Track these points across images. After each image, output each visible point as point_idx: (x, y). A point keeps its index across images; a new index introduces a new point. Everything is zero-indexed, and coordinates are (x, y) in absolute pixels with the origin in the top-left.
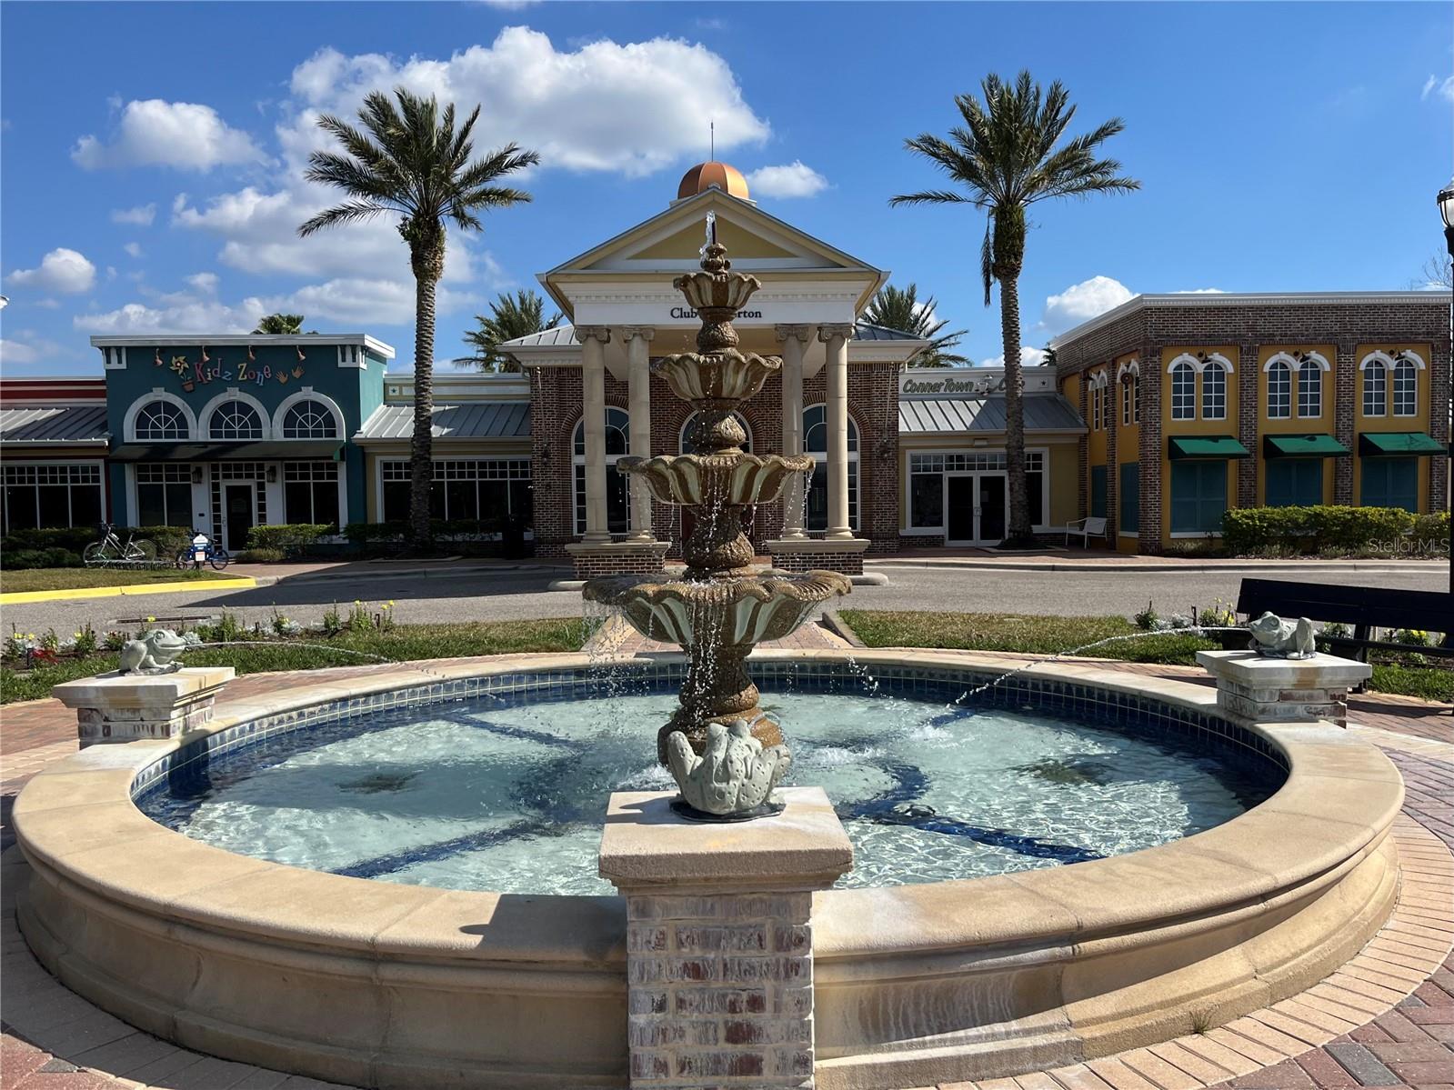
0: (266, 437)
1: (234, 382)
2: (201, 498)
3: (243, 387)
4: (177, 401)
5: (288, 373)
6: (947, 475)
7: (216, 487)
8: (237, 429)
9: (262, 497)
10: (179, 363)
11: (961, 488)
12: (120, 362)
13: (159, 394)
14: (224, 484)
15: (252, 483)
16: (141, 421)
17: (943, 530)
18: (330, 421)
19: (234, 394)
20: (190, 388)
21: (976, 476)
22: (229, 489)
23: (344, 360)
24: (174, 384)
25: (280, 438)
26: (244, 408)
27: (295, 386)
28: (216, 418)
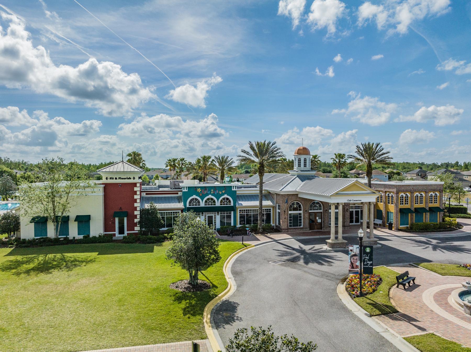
1: (210, 194)
3: (212, 195)
4: (198, 198)
5: (221, 191)
7: (205, 216)
8: (210, 203)
9: (215, 218)
10: (199, 190)
12: (186, 190)
13: (194, 197)
16: (190, 202)
18: (230, 201)
19: (210, 196)
20: (201, 195)
21: (354, 210)
22: (208, 216)
23: (233, 189)
24: (198, 194)
25: (219, 205)
26: (212, 199)
27: (223, 194)
28: (206, 201)
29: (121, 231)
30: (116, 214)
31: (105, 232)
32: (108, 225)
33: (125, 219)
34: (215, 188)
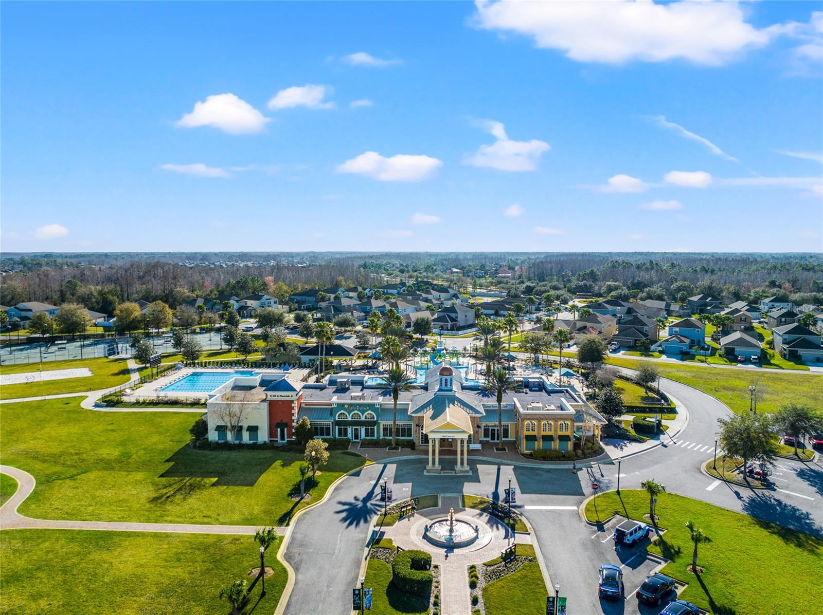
0: (362, 420)
1: (356, 409)
2: (349, 430)
3: (358, 410)
4: (344, 412)
5: (366, 408)
6: (490, 428)
9: (360, 430)
10: (346, 406)
11: (493, 431)
12: (336, 405)
13: (342, 411)
14: (354, 427)
15: (359, 427)
16: (339, 416)
17: (489, 439)
18: (373, 416)
19: (356, 412)
21: (496, 428)
22: (354, 429)
23: (376, 406)
24: (345, 410)
25: (364, 420)
26: (358, 414)
27: (367, 410)
28: (352, 416)
29: (283, 438)
30: (278, 425)
31: (270, 437)
32: (272, 434)
33: (286, 429)
34: (360, 405)
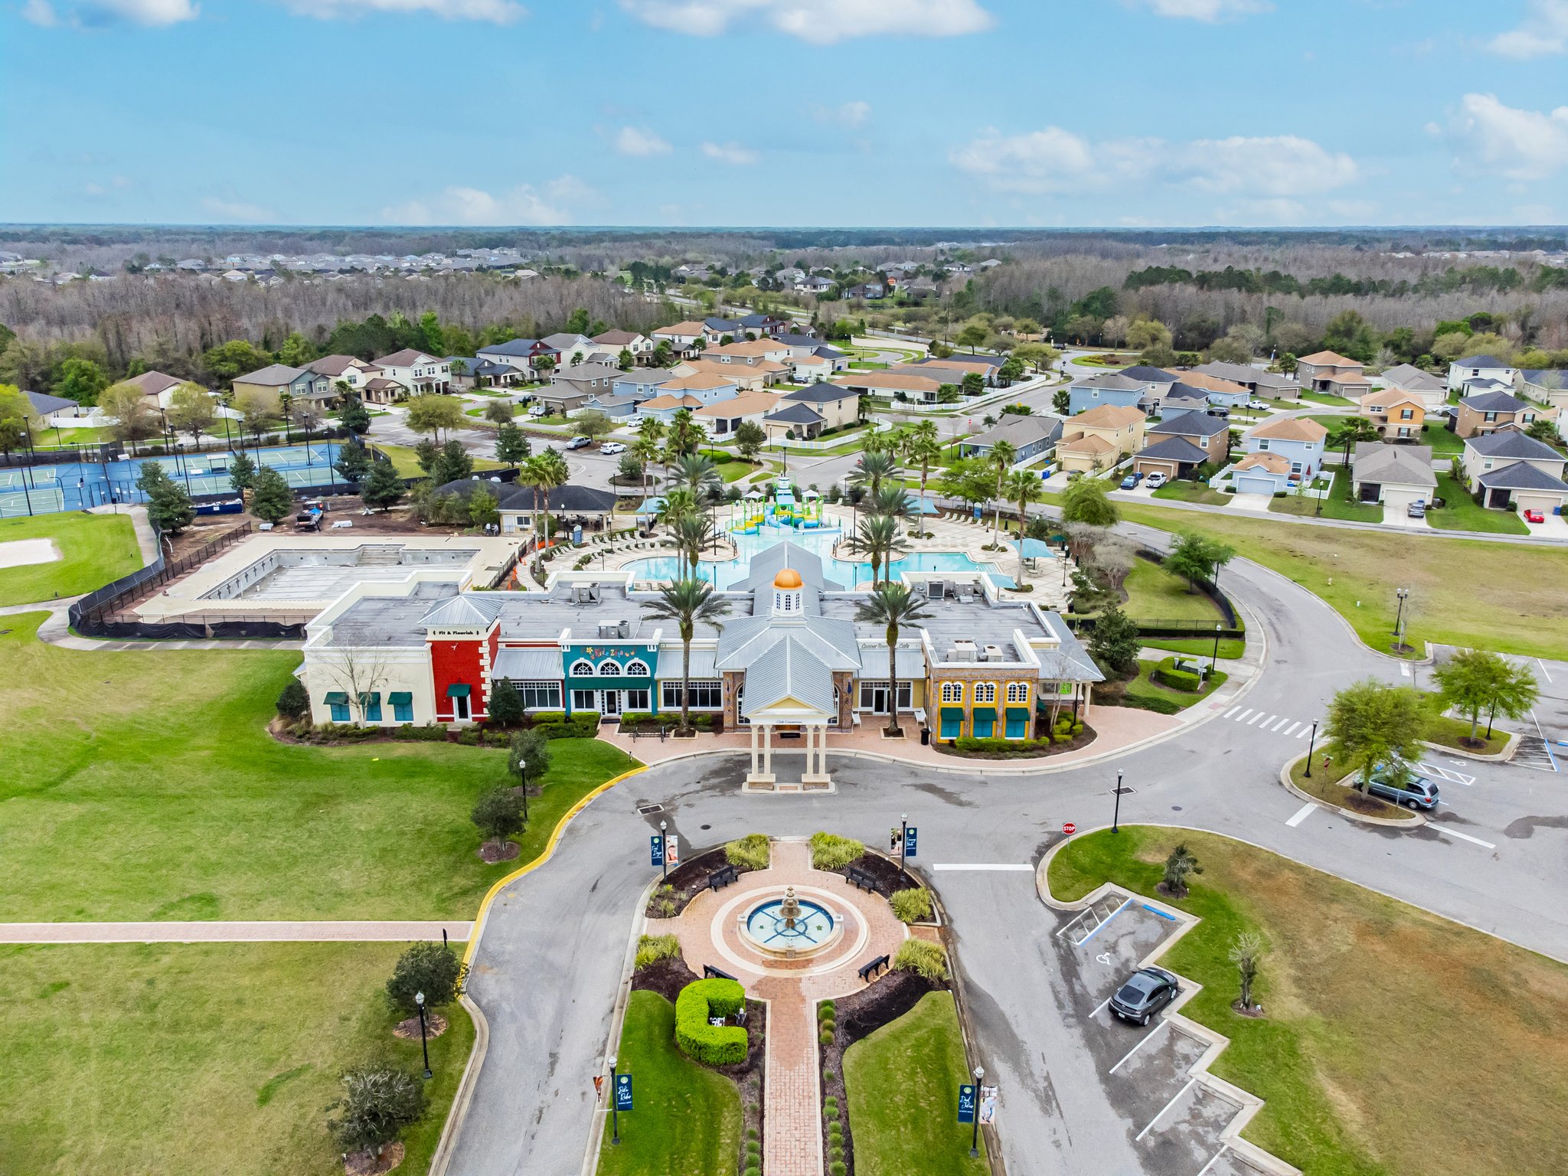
0: (621, 676)
1: (610, 656)
2: (597, 696)
4: (586, 662)
5: (629, 653)
6: (875, 689)
7: (603, 692)
8: (611, 672)
9: (620, 695)
10: (589, 650)
11: (880, 694)
12: (568, 649)
13: (582, 660)
14: (605, 691)
15: (615, 691)
17: (872, 709)
18: (644, 669)
19: (609, 660)
20: (593, 658)
21: (886, 690)
22: (608, 692)
23: (650, 649)
25: (626, 675)
26: (613, 665)
27: (632, 658)
28: (603, 669)
29: (463, 714)
30: (453, 691)
32: (443, 705)
33: (468, 697)
34: (617, 648)
